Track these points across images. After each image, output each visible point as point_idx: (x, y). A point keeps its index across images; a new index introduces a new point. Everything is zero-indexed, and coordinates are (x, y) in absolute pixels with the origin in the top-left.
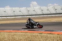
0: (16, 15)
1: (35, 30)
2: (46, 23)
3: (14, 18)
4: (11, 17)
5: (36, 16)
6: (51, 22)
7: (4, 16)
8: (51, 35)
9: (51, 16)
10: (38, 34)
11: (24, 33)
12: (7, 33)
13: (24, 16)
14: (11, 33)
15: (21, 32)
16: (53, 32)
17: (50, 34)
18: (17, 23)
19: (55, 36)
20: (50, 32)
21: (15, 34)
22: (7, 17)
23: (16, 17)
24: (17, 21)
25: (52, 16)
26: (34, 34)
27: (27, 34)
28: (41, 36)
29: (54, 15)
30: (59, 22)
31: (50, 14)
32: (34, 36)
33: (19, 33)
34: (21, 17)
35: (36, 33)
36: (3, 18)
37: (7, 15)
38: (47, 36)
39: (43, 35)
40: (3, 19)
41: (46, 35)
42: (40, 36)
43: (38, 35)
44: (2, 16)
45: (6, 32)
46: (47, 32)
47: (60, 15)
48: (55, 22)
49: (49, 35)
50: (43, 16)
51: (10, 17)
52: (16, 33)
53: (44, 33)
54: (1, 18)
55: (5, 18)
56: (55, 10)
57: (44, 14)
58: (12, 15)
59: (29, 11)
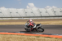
0: (13, 16)
5: (34, 18)
8: (48, 39)
9: (49, 18)
10: (35, 37)
11: (21, 36)
12: (2, 36)
13: (21, 17)
14: (6, 36)
15: (17, 35)
17: (48, 37)
18: (13, 25)
20: (47, 36)
21: (10, 37)
22: (3, 19)
23: (13, 19)
27: (23, 37)
29: (53, 18)
30: (58, 25)
31: (49, 16)
32: (30, 39)
33: (15, 36)
34: (18, 19)
35: (33, 36)
37: (3, 17)
38: (44, 40)
39: (40, 38)
41: (43, 38)
42: (37, 39)
43: (34, 39)
46: (45, 35)
47: (59, 18)
48: (53, 25)
49: (46, 39)
51: (6, 19)
52: (12, 36)
53: (42, 36)
56: (54, 12)
58: (8, 16)
59: (26, 13)
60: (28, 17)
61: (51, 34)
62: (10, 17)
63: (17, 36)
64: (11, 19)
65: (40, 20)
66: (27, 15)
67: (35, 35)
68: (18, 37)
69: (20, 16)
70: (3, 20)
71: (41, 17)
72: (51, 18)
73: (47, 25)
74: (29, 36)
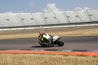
1: (57, 50)
2: (74, 37)
3: (23, 30)
4: (19, 29)
7: (6, 26)
8: (82, 57)
10: (61, 56)
12: (11, 55)
14: (17, 55)
15: (34, 53)
16: (86, 53)
17: (82, 55)
18: (27, 39)
19: (90, 58)
20: (80, 53)
21: (23, 57)
22: (12, 29)
23: (26, 28)
26: (55, 57)
27: (43, 56)
28: (67, 60)
29: (88, 25)
30: (96, 36)
31: (81, 23)
32: (54, 59)
33: (30, 55)
34: (33, 28)
35: (58, 55)
36: (4, 29)
37: (12, 26)
38: (76, 59)
39: (69, 57)
40: (5, 31)
41: (74, 57)
42: (65, 59)
43: (61, 58)
44: (4, 26)
45: (9, 53)
48: (89, 36)
49: (79, 58)
50: (69, 26)
51: (16, 29)
52: (26, 55)
53: (72, 54)
54: (1, 30)
55: (7, 31)
56: (88, 16)
57: (71, 22)
59: (46, 18)
60: (49, 25)
61: (87, 51)
62: (21, 25)
63: (33, 55)
64: (23, 29)
65: (67, 29)
67: (61, 53)
68: (36, 57)
70: (12, 31)
71: (70, 24)
72: (84, 25)
73: (79, 37)
74: (52, 55)
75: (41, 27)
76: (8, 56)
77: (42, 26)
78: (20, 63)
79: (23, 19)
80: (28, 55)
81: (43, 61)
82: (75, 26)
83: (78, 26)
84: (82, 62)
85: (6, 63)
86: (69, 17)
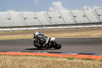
0: (28, 25)
1: (61, 53)
2: (80, 39)
3: (25, 30)
6: (91, 39)
7: (7, 26)
8: (88, 61)
10: (65, 59)
11: (42, 58)
12: (11, 58)
13: (43, 26)
14: (18, 58)
15: (36, 56)
16: (93, 57)
17: (88, 59)
20: (86, 56)
21: (24, 60)
22: (13, 29)
23: (29, 29)
24: (30, 35)
25: (92, 27)
26: (58, 60)
27: (46, 59)
28: (71, 63)
29: (96, 26)
32: (58, 63)
33: (32, 58)
34: (37, 28)
36: (5, 29)
37: (13, 25)
38: (82, 63)
39: (74, 61)
40: (6, 31)
41: (79, 61)
43: (65, 62)
44: (4, 26)
45: (9, 55)
46: (82, 56)
48: (97, 38)
49: (85, 62)
50: (76, 27)
51: (18, 29)
52: (27, 58)
53: (77, 57)
54: (2, 29)
57: (78, 23)
58: (21, 25)
59: (51, 18)
60: (54, 26)
61: (94, 54)
62: (23, 25)
63: (36, 58)
65: (74, 30)
66: (52, 21)
67: (66, 56)
68: (38, 60)
69: (40, 25)
70: (13, 31)
71: (76, 24)
73: (86, 39)
74: (55, 58)
75: (45, 28)
76: (7, 58)
77: (46, 26)
78: (20, 66)
79: (25, 19)
80: (30, 57)
81: (45, 64)
82: (82, 26)
83: (85, 26)
84: (87, 66)
85: (5, 66)
86: (75, 17)
